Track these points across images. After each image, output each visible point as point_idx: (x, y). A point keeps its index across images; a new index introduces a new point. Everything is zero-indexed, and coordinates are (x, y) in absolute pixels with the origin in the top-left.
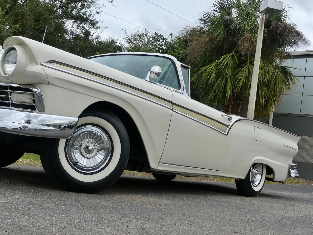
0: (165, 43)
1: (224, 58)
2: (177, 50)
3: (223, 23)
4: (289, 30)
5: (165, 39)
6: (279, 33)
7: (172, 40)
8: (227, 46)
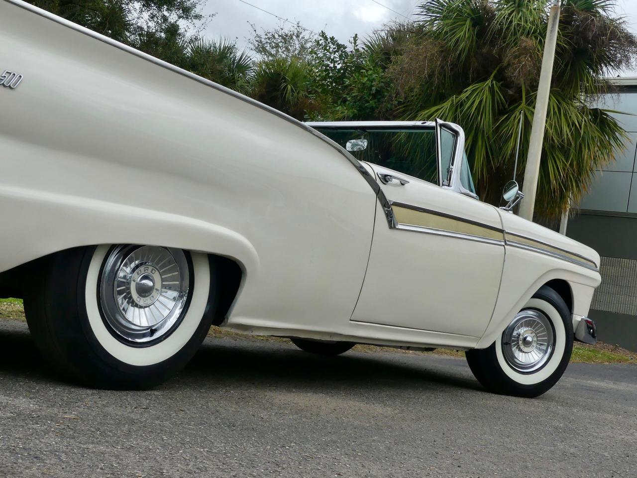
0: (341, 56)
1: (474, 91)
2: (367, 71)
3: (468, 14)
4: (613, 33)
5: (340, 47)
6: (590, 38)
7: (357, 50)
8: (476, 64)
